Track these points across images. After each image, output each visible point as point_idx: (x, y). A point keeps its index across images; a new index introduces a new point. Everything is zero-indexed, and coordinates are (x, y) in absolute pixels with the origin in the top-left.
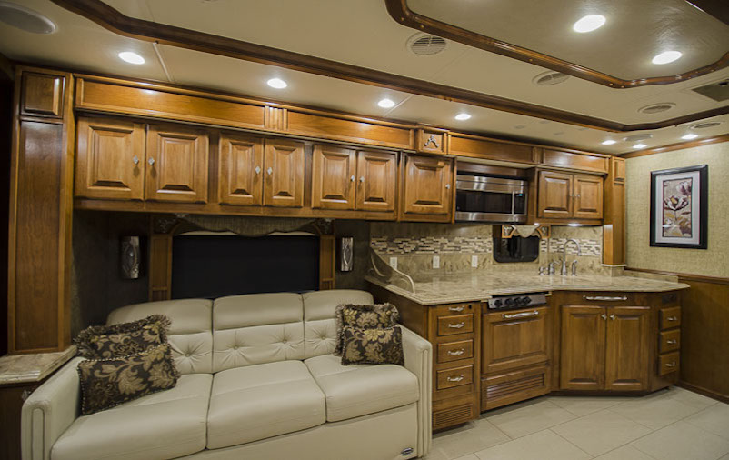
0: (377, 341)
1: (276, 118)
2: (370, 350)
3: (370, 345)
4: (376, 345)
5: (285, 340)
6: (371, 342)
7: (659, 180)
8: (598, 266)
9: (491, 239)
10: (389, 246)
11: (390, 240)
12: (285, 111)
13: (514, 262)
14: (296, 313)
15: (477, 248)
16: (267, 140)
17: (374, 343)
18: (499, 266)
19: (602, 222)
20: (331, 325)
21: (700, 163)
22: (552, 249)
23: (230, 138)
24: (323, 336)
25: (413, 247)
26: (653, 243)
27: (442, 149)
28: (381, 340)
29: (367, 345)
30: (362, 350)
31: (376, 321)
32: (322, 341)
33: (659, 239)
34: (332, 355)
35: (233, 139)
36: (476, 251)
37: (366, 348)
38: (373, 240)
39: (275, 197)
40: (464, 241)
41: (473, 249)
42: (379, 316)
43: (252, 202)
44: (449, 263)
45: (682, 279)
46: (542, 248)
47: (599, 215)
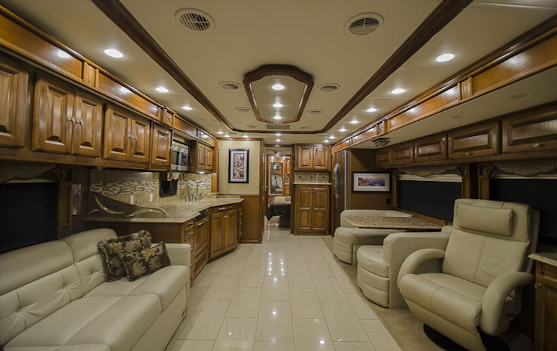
0: (156, 255)
1: (91, 76)
2: (153, 263)
3: (152, 259)
4: (156, 257)
5: (64, 285)
6: (152, 257)
7: (232, 153)
8: (209, 194)
9: (158, 182)
10: (103, 190)
11: (104, 185)
12: (97, 71)
13: (168, 196)
14: (68, 257)
15: (152, 188)
16: (78, 92)
17: (153, 257)
18: (162, 199)
19: (212, 171)
20: (96, 260)
21: (247, 148)
22: (183, 187)
23: (49, 82)
24: (92, 272)
25: (118, 189)
26: (230, 182)
27: (172, 124)
28: (158, 254)
29: (149, 260)
30: (146, 264)
31: (141, 245)
32: (93, 276)
33: (232, 180)
34: (106, 284)
35: (52, 84)
36: (152, 191)
37: (150, 262)
38: (93, 186)
39: (81, 147)
40: (146, 184)
41: (151, 189)
42: (141, 241)
43: (64, 150)
44: (138, 200)
45: (242, 196)
46: (178, 186)
47: (211, 168)
